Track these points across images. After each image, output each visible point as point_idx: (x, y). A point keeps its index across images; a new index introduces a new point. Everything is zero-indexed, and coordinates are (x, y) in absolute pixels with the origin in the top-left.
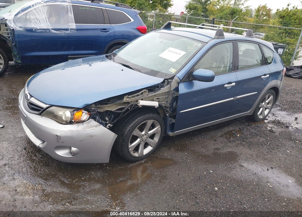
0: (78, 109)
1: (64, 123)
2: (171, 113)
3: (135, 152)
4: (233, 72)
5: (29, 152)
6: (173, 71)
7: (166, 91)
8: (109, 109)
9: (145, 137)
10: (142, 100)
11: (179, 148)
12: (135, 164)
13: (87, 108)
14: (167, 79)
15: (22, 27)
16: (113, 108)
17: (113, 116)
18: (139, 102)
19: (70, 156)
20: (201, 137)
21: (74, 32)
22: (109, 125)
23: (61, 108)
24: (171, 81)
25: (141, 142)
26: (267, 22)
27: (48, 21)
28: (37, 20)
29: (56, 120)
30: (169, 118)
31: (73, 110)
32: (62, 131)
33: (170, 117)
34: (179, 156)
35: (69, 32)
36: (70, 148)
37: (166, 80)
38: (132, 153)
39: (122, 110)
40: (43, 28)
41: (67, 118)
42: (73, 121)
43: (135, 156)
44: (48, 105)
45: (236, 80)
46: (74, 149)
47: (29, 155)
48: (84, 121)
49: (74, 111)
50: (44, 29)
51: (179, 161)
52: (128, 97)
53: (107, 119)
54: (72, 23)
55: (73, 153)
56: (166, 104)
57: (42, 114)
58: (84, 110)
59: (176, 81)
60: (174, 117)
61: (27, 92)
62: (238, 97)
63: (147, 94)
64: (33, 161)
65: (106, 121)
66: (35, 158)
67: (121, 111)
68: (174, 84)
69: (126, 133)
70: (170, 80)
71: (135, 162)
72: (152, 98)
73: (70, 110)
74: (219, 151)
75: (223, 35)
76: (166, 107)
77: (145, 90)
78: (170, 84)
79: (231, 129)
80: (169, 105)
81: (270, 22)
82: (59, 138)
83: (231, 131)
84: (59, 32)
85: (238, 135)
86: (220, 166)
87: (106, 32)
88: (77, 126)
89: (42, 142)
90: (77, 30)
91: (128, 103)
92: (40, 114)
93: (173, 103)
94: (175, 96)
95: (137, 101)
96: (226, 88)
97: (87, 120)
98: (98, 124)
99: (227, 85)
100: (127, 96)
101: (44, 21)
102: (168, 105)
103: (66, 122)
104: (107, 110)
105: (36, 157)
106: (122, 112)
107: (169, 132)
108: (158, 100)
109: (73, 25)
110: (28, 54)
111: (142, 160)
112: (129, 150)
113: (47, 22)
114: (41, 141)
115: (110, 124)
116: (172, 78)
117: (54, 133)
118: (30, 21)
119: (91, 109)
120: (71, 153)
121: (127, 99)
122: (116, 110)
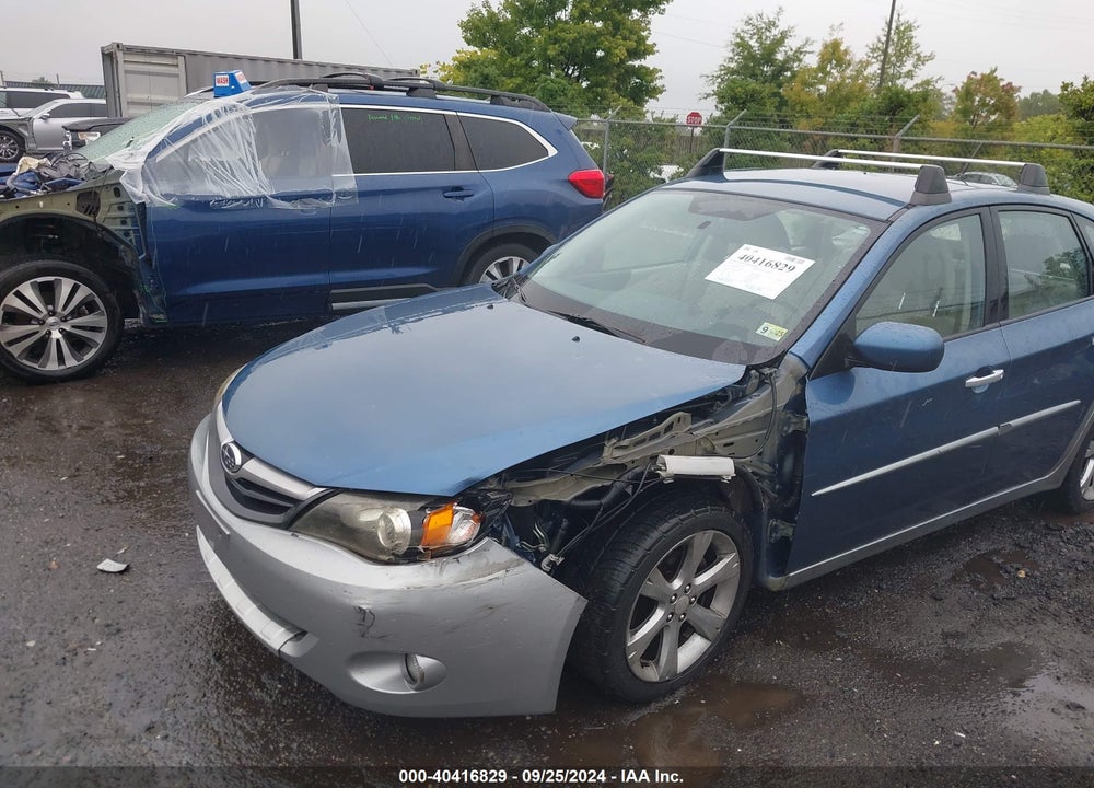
0: (437, 502)
1: (386, 558)
2: (775, 498)
3: (647, 665)
4: (988, 326)
5: (232, 672)
6: (773, 333)
7: (760, 413)
8: (552, 496)
9: (683, 600)
10: (671, 453)
11: (803, 638)
12: (645, 712)
13: (471, 496)
14: (757, 367)
15: (174, 195)
16: (563, 490)
17: (565, 523)
18: (665, 464)
19: (405, 689)
20: (879, 588)
21: (349, 203)
22: (552, 557)
23: (372, 497)
24: (771, 374)
25: (668, 620)
26: (1001, 132)
27: (260, 169)
28: (225, 167)
29: (354, 547)
30: (769, 519)
31: (420, 505)
32: (379, 591)
33: (773, 514)
34: (814, 671)
35: (332, 203)
36: (407, 659)
37: (753, 372)
38: (637, 669)
39: (599, 498)
40: (245, 195)
41: (398, 538)
42: (420, 548)
43: (648, 679)
44: (317, 490)
45: (1003, 359)
46: (424, 662)
47: (238, 682)
48: (458, 550)
49: (423, 508)
50: (246, 199)
51: (817, 691)
52: (618, 445)
53: (539, 533)
54: (344, 171)
55: (422, 679)
56: (758, 463)
57: (294, 525)
58: (459, 505)
59: (791, 372)
60: (788, 516)
61: (226, 438)
62: (1014, 423)
63: (684, 429)
64: (254, 708)
65: (535, 541)
66: (258, 693)
67: (596, 503)
68: (785, 386)
69: (618, 587)
70: (767, 371)
71: (647, 703)
72: (708, 446)
73: (408, 505)
74: (965, 646)
75: (944, 189)
76: (761, 478)
77: (681, 413)
78: (772, 385)
79: (984, 547)
80: (769, 469)
81: (1012, 130)
82: (368, 622)
83: (985, 558)
84: (298, 206)
85: (1022, 574)
86: (989, 711)
87: (462, 198)
88: (438, 568)
89: (292, 635)
90: (362, 194)
91: (622, 467)
92: (287, 526)
93: (781, 460)
94: (790, 431)
95: (654, 458)
96: (970, 389)
97: (473, 545)
98: (515, 556)
99: (974, 379)
100: (614, 441)
101: (249, 171)
102: (766, 469)
103: (393, 554)
104: (542, 498)
105: (262, 691)
106: (601, 504)
107: (768, 573)
108: (729, 450)
109: (347, 180)
110: (194, 290)
111: (672, 691)
112: (626, 658)
113: (256, 171)
114: (288, 630)
115: (555, 554)
116: (777, 361)
117: (347, 601)
118: (198, 172)
119: (486, 498)
120: (410, 677)
121: (617, 453)
122: (577, 498)
